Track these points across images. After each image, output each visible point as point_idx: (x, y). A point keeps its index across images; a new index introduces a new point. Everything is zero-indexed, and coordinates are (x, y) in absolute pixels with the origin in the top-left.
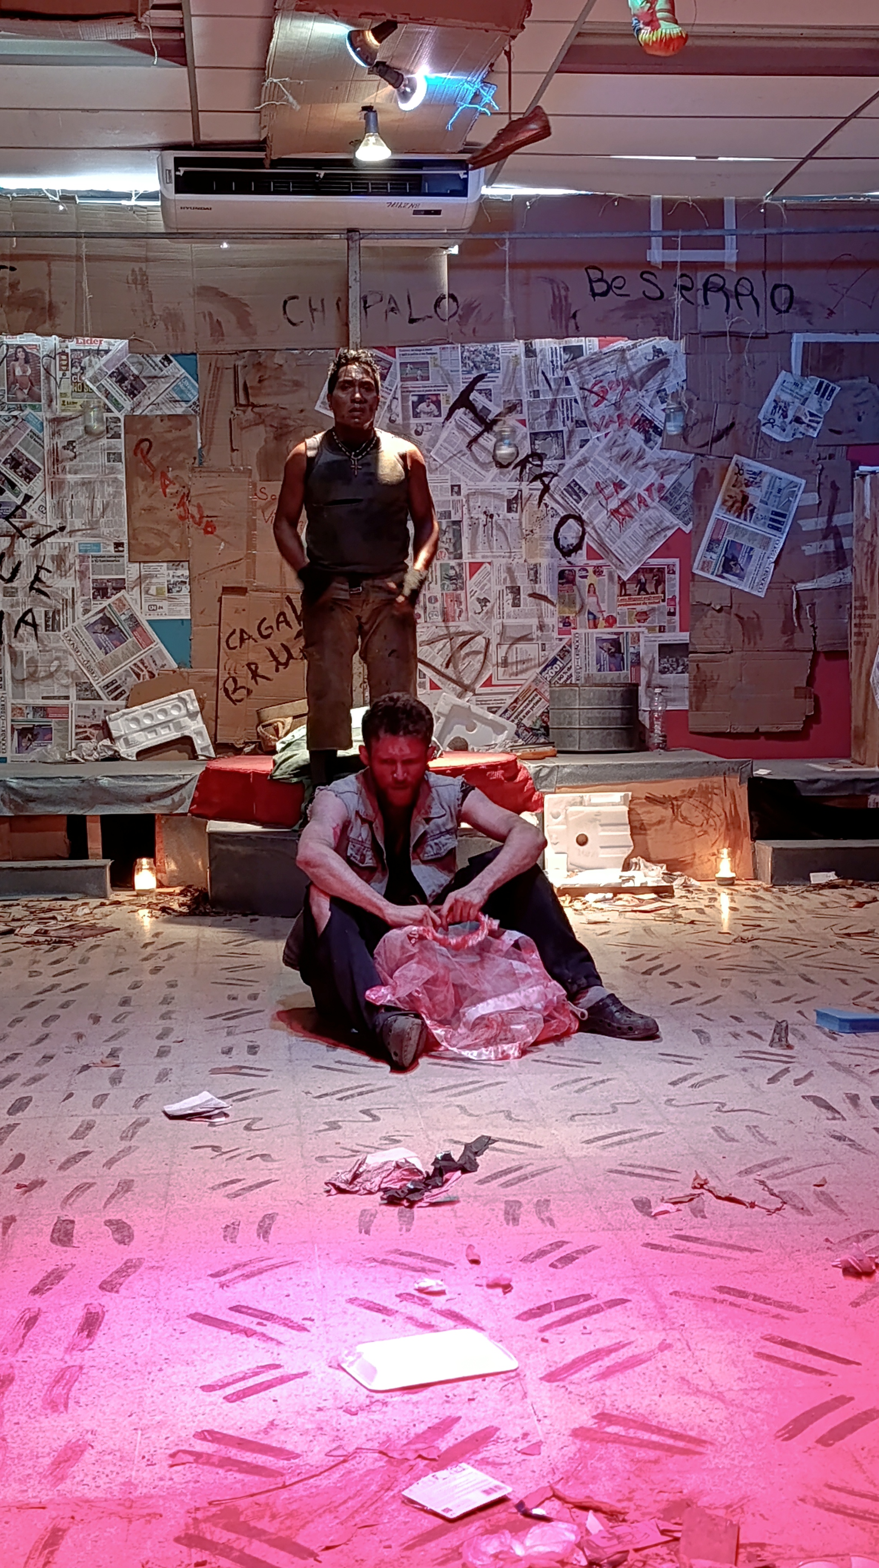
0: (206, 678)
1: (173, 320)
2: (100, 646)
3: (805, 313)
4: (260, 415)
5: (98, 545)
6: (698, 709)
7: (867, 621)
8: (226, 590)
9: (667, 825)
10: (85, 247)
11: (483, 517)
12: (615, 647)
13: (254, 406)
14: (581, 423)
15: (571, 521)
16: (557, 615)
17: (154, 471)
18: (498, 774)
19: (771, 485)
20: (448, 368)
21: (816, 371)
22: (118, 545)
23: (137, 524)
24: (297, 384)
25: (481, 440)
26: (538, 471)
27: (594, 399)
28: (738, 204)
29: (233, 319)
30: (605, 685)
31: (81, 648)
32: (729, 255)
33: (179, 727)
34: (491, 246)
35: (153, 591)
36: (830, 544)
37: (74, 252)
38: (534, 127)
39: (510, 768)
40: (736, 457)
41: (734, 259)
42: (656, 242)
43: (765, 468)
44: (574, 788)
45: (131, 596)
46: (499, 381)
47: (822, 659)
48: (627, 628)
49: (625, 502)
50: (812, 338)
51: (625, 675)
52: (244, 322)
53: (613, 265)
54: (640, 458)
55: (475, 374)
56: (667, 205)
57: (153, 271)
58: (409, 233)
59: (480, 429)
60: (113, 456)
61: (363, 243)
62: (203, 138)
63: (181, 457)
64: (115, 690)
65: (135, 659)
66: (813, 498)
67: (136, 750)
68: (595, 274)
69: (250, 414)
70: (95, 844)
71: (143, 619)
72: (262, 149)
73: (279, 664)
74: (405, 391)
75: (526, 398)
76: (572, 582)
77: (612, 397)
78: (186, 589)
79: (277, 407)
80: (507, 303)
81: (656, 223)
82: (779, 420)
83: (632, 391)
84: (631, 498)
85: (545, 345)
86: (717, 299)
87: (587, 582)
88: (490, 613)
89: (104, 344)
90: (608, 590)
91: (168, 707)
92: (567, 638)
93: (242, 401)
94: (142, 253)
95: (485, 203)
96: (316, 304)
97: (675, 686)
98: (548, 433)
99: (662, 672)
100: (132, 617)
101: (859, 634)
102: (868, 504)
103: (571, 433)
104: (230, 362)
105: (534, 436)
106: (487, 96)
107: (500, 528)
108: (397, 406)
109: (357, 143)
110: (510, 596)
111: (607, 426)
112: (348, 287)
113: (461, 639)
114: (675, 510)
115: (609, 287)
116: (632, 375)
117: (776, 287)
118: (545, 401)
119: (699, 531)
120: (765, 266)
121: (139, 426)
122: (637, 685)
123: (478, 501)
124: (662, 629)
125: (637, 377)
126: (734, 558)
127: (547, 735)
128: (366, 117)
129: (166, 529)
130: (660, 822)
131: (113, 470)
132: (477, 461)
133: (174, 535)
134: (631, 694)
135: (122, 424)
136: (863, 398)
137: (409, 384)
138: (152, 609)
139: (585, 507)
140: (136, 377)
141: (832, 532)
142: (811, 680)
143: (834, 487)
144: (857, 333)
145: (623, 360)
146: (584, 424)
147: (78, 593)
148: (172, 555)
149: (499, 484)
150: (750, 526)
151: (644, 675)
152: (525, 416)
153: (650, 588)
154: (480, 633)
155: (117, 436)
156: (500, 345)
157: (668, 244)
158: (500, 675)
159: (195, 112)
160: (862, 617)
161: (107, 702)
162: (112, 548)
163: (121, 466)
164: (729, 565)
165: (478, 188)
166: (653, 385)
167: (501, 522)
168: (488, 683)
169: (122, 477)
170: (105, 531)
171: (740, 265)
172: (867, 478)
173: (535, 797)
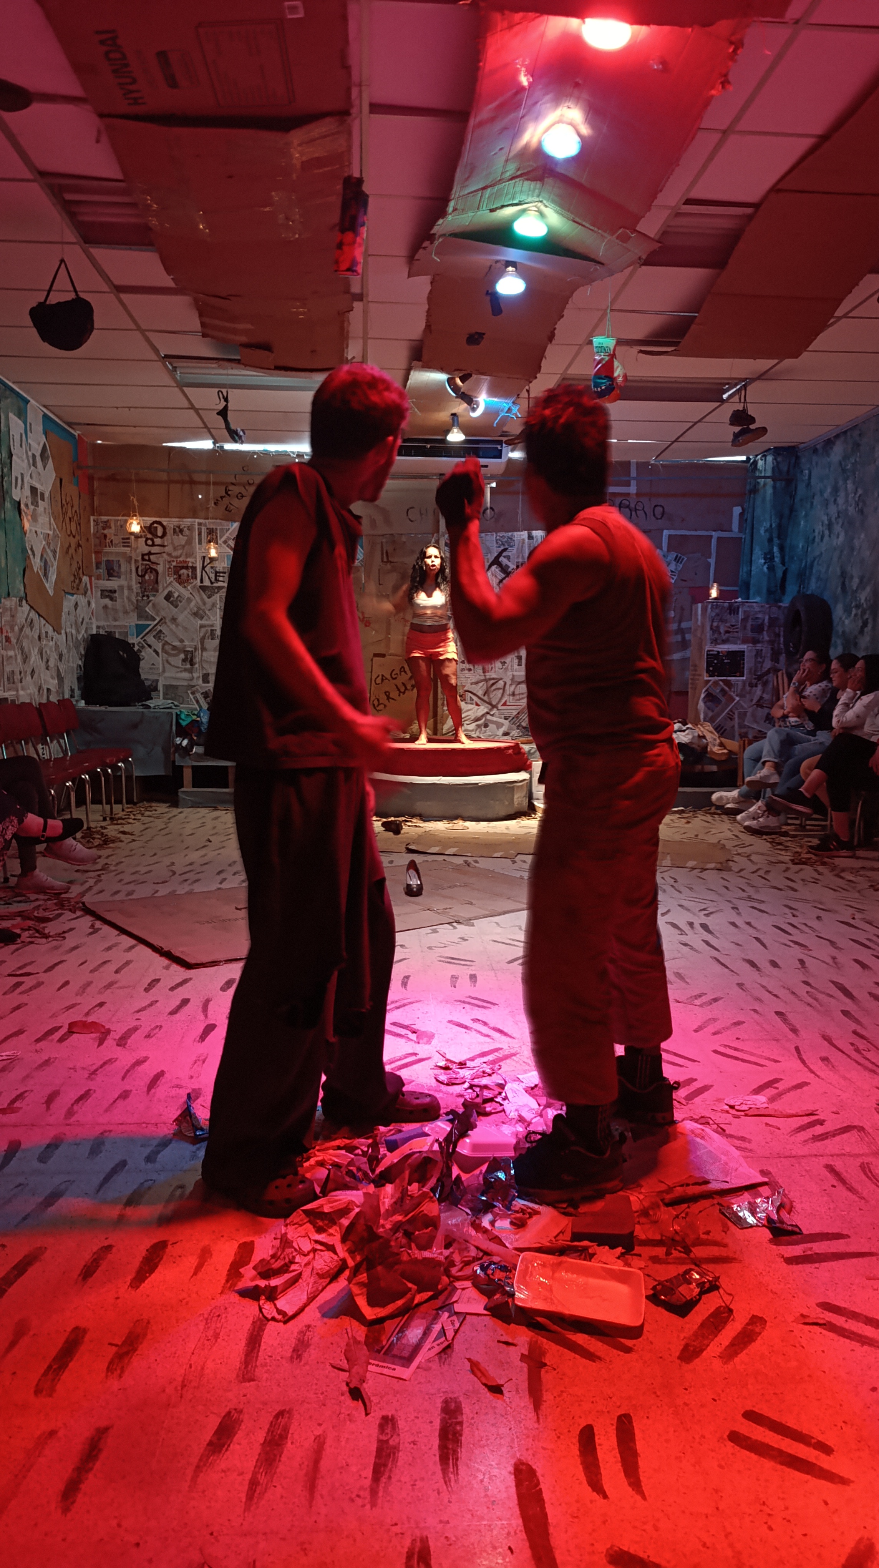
3: (670, 520)
4: (394, 567)
7: (697, 677)
13: (391, 562)
18: (510, 751)
20: (489, 545)
21: (674, 550)
29: (382, 518)
32: (633, 489)
34: (512, 483)
36: (679, 638)
39: (516, 748)
41: (635, 492)
46: (514, 552)
50: (673, 532)
52: (388, 521)
55: (502, 548)
69: (389, 566)
73: (400, 692)
79: (403, 563)
80: (519, 513)
88: (506, 669)
93: (385, 560)
95: (510, 461)
96: (424, 512)
101: (692, 684)
102: (699, 617)
104: (380, 540)
106: (515, 410)
109: (448, 431)
113: (492, 682)
117: (656, 506)
120: (650, 496)
128: (453, 419)
136: (698, 563)
143: (682, 609)
144: (696, 530)
154: (501, 679)
156: (515, 534)
158: (510, 700)
160: (694, 675)
165: (508, 453)
168: (505, 704)
171: (638, 494)
172: (700, 605)
173: (528, 763)
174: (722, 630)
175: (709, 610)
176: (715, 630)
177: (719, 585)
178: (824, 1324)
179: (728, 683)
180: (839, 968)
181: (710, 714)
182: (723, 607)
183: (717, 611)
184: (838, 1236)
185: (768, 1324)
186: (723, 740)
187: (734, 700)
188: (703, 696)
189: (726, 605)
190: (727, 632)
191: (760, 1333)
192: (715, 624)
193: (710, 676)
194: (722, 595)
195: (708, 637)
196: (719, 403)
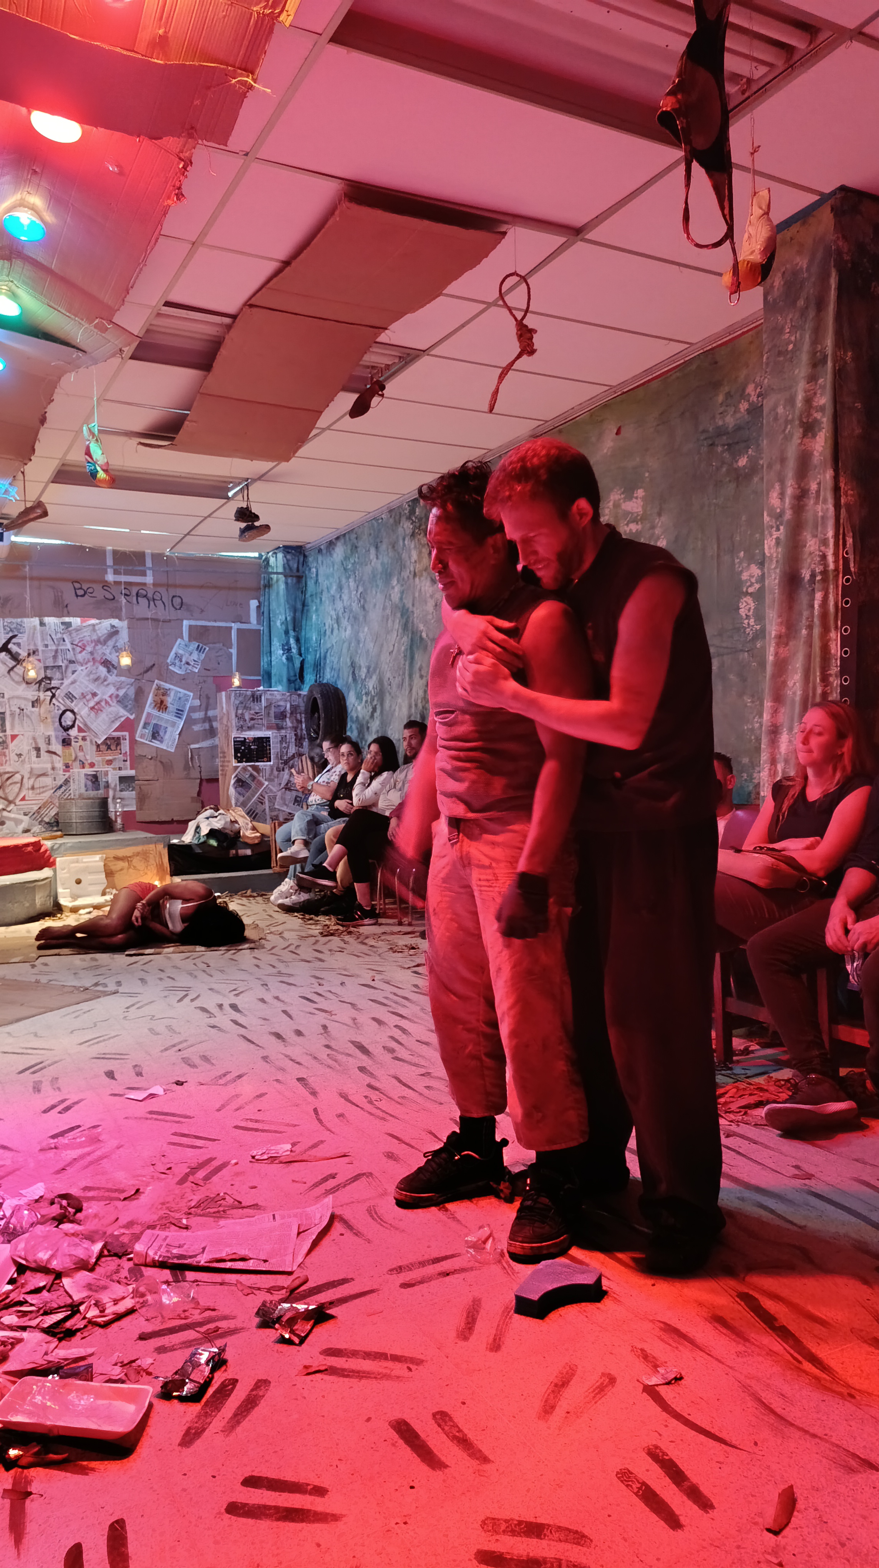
3: (188, 610)
6: (141, 809)
7: (226, 764)
9: (125, 871)
11: (18, 710)
12: (95, 779)
14: (72, 662)
15: (68, 714)
16: (62, 762)
18: (30, 849)
19: (175, 695)
21: (196, 640)
25: (15, 669)
26: (49, 686)
27: (78, 649)
28: (152, 554)
30: (89, 799)
32: (149, 579)
34: (18, 568)
36: (207, 726)
38: (39, 511)
39: (37, 845)
40: (156, 681)
41: (152, 582)
42: (110, 571)
43: (172, 687)
44: (73, 854)
46: (25, 639)
47: (204, 783)
48: (100, 768)
49: (98, 703)
50: (193, 623)
51: (101, 793)
53: (87, 581)
54: (105, 680)
55: (11, 634)
56: (115, 552)
59: (14, 663)
66: (197, 702)
68: (77, 585)
75: (41, 648)
76: (69, 744)
77: (89, 649)
80: (28, 598)
81: (110, 562)
82: (178, 663)
83: (100, 646)
84: (101, 701)
85: (50, 620)
86: (143, 601)
87: (78, 744)
88: (23, 762)
90: (90, 749)
92: (67, 774)
95: (14, 545)
97: (129, 798)
98: (54, 667)
99: (121, 791)
101: (222, 770)
102: (224, 706)
103: (67, 667)
105: (46, 668)
106: (13, 491)
107: (28, 716)
110: (35, 752)
111: (86, 664)
113: (7, 776)
114: (125, 707)
115: (85, 593)
116: (99, 638)
117: (174, 597)
118: (51, 650)
119: (138, 718)
120: (168, 586)
122: (107, 798)
123: (16, 701)
124: (120, 769)
125: (102, 639)
126: (158, 732)
127: (57, 825)
130: (121, 870)
132: (13, 680)
134: (104, 803)
136: (220, 653)
139: (76, 705)
141: (208, 719)
142: (199, 794)
143: (208, 698)
144: (215, 621)
145: (94, 630)
146: (73, 662)
149: (26, 693)
150: (165, 716)
151: (111, 793)
152: (40, 657)
153: (113, 747)
154: (18, 772)
156: (25, 620)
157: (116, 572)
158: (30, 794)
160: (223, 762)
164: (155, 735)
165: (10, 538)
166: (111, 643)
167: (29, 713)
168: (23, 799)
171: (154, 585)
172: (224, 693)
173: (51, 860)
174: (247, 717)
175: (233, 698)
176: (240, 717)
177: (241, 674)
178: (326, 1370)
179: (256, 769)
180: (358, 1028)
181: (241, 799)
182: (246, 695)
183: (241, 699)
184: (344, 1281)
185: (272, 1385)
186: (255, 823)
187: (263, 784)
188: (232, 782)
189: (249, 693)
190: (252, 719)
191: (263, 1396)
192: (240, 712)
193: (239, 762)
194: (245, 684)
195: (234, 724)
196: (225, 500)
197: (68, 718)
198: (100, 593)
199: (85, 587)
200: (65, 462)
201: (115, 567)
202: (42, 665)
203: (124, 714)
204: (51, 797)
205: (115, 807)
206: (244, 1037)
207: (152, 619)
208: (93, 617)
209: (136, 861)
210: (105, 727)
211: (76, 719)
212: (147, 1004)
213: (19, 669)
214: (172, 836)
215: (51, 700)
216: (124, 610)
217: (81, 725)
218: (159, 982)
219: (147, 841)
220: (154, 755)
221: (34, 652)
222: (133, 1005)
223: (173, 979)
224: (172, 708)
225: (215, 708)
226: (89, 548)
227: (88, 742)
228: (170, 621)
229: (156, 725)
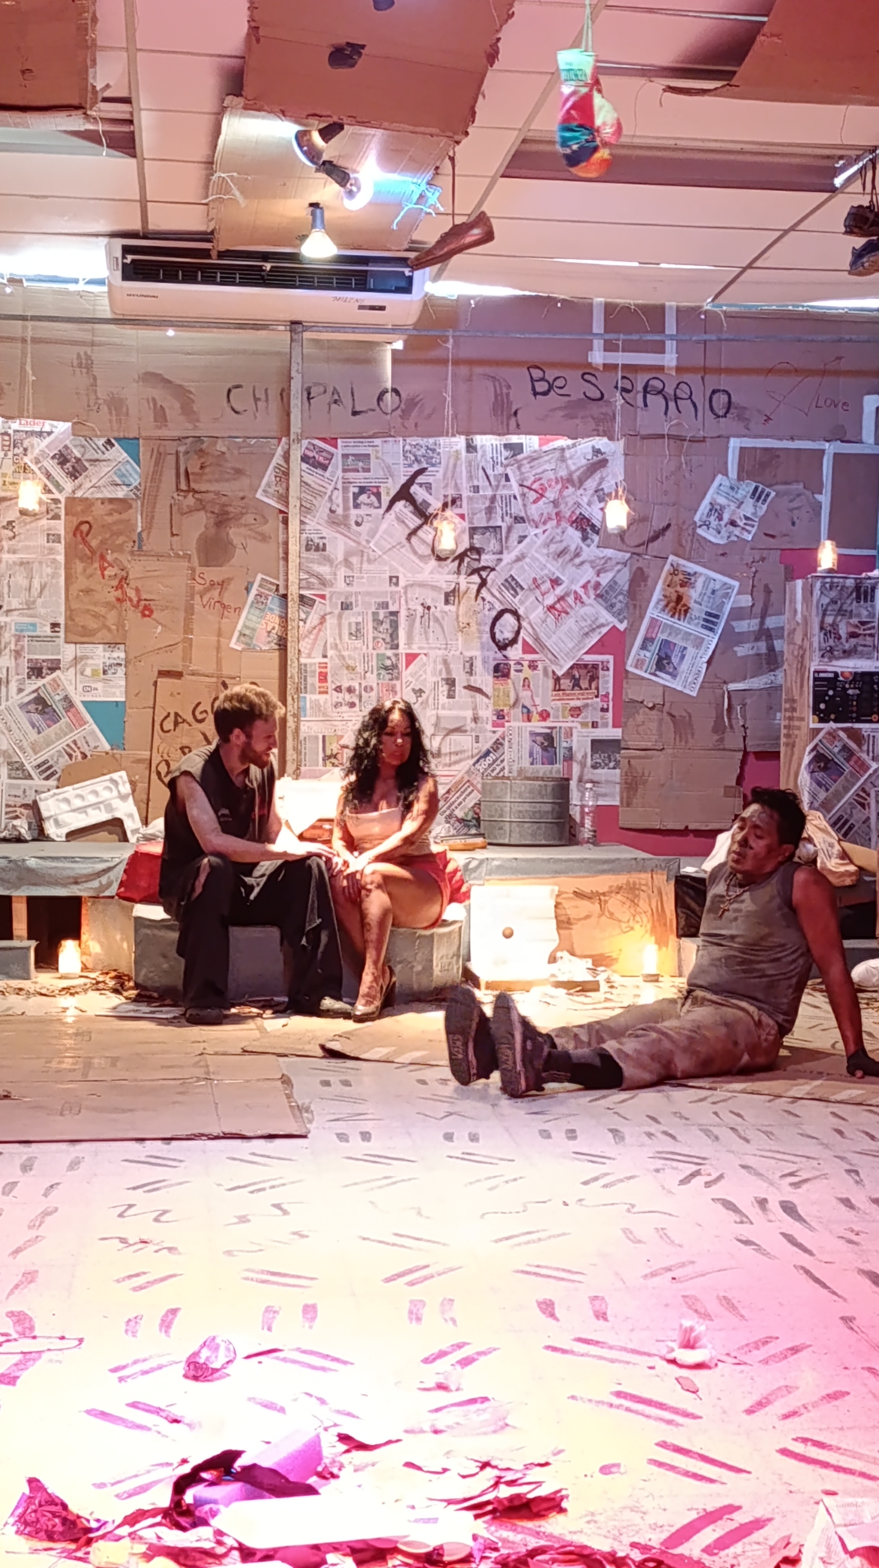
0: (139, 761)
1: (116, 404)
2: (33, 726)
3: (740, 418)
4: (200, 500)
5: (34, 625)
6: (628, 805)
7: (796, 723)
8: (162, 674)
9: (594, 920)
10: (30, 329)
11: (420, 609)
12: (548, 742)
13: (195, 492)
14: (519, 520)
15: (508, 617)
16: (491, 708)
17: (93, 552)
19: (705, 585)
20: (390, 461)
21: (751, 476)
22: (55, 625)
23: (74, 606)
24: (239, 472)
25: (420, 533)
26: (476, 565)
27: (533, 496)
28: (678, 310)
29: (177, 405)
30: (537, 779)
31: (14, 727)
32: (669, 359)
33: (109, 808)
34: (435, 342)
35: (88, 672)
36: (762, 647)
37: (19, 334)
38: (478, 232)
40: (672, 558)
41: (674, 363)
42: (598, 344)
43: (699, 569)
44: (502, 882)
45: (66, 678)
46: (440, 475)
47: (751, 759)
48: (560, 722)
49: (561, 599)
50: (749, 443)
51: (558, 769)
52: (188, 409)
53: (554, 365)
54: (577, 555)
55: (416, 467)
56: (609, 308)
57: (97, 355)
58: (355, 328)
59: (418, 522)
60: (53, 538)
61: (307, 335)
62: (151, 227)
63: (120, 541)
64: (46, 770)
65: (68, 740)
66: (746, 601)
67: (66, 830)
68: (536, 373)
69: (190, 500)
70: (20, 925)
71: (77, 700)
72: (209, 241)
74: (346, 483)
75: (466, 493)
76: (506, 675)
77: (551, 495)
78: (121, 671)
79: (217, 493)
80: (449, 399)
81: (598, 326)
82: (714, 523)
83: (571, 490)
84: (567, 594)
85: (486, 442)
86: (657, 402)
87: (522, 676)
88: (424, 704)
89: (47, 425)
90: (542, 685)
91: (99, 788)
92: (500, 731)
93: (183, 486)
94: (88, 337)
95: (429, 299)
96: (260, 394)
97: (608, 782)
98: (487, 528)
99: (595, 767)
100: (66, 698)
101: (787, 736)
102: (799, 607)
103: (510, 529)
104: (171, 447)
105: (473, 531)
106: (433, 197)
107: (436, 620)
108: (338, 497)
109: (304, 237)
110: (446, 688)
111: (545, 523)
112: (290, 378)
114: (610, 607)
115: (551, 387)
116: (571, 474)
117: (714, 392)
118: (485, 497)
119: (634, 628)
120: (704, 371)
121: (79, 508)
122: (569, 780)
123: (418, 592)
124: (594, 725)
125: (575, 476)
126: (668, 657)
127: (478, 826)
128: (313, 214)
129: (102, 611)
130: (586, 917)
131: (51, 551)
132: (415, 552)
133: (112, 617)
134: (562, 787)
135: (62, 505)
136: (797, 503)
137: (351, 475)
138: (87, 689)
139: (522, 602)
140: (78, 460)
141: (765, 634)
142: (740, 779)
143: (768, 591)
144: (792, 439)
145: (563, 459)
146: (522, 520)
147: (12, 672)
148: (109, 638)
149: (436, 577)
150: (683, 625)
151: (576, 769)
152: (464, 510)
153: (584, 684)
155: (56, 517)
156: (442, 440)
157: (609, 347)
159: (143, 203)
160: (790, 719)
161: (38, 781)
162: (48, 629)
163: (61, 547)
164: (663, 663)
165: (423, 286)
166: (591, 484)
167: (438, 615)
169: (61, 558)
170: (42, 611)
171: (678, 369)
172: (799, 583)
173: (464, 889)
174: (843, 631)
175: (817, 592)
176: (830, 632)
177: (839, 545)
179: (855, 736)
181: (822, 795)
182: (843, 587)
183: (833, 594)
186: (847, 845)
187: (868, 768)
188: (807, 759)
189: (850, 583)
190: (853, 635)
192: (829, 620)
193: (821, 720)
194: (844, 564)
195: (816, 645)
196: (826, 195)
197: (506, 627)
198: (577, 388)
199: (550, 375)
200: (530, 135)
201: (607, 337)
202: (466, 525)
203: (607, 618)
204: (468, 772)
205: (582, 798)
206: (807, 1272)
207: (670, 437)
208: (562, 434)
209: (614, 903)
210: (571, 645)
211: (520, 628)
212: (621, 1181)
213: (426, 533)
214: (683, 860)
215: (478, 591)
216: (618, 419)
217: (530, 641)
218: (645, 1139)
219: (638, 866)
220: (659, 701)
221: (454, 502)
222: (596, 1179)
223: (673, 1137)
224: (697, 611)
225: (781, 613)
226: (564, 301)
227: (540, 672)
228: (703, 440)
229: (666, 643)
